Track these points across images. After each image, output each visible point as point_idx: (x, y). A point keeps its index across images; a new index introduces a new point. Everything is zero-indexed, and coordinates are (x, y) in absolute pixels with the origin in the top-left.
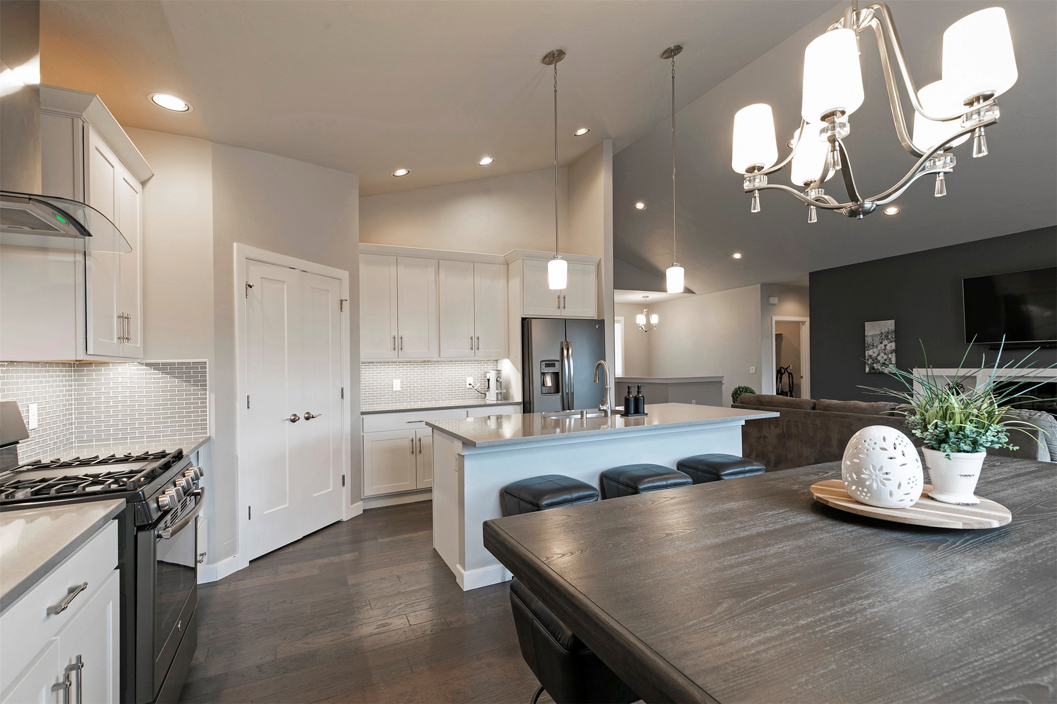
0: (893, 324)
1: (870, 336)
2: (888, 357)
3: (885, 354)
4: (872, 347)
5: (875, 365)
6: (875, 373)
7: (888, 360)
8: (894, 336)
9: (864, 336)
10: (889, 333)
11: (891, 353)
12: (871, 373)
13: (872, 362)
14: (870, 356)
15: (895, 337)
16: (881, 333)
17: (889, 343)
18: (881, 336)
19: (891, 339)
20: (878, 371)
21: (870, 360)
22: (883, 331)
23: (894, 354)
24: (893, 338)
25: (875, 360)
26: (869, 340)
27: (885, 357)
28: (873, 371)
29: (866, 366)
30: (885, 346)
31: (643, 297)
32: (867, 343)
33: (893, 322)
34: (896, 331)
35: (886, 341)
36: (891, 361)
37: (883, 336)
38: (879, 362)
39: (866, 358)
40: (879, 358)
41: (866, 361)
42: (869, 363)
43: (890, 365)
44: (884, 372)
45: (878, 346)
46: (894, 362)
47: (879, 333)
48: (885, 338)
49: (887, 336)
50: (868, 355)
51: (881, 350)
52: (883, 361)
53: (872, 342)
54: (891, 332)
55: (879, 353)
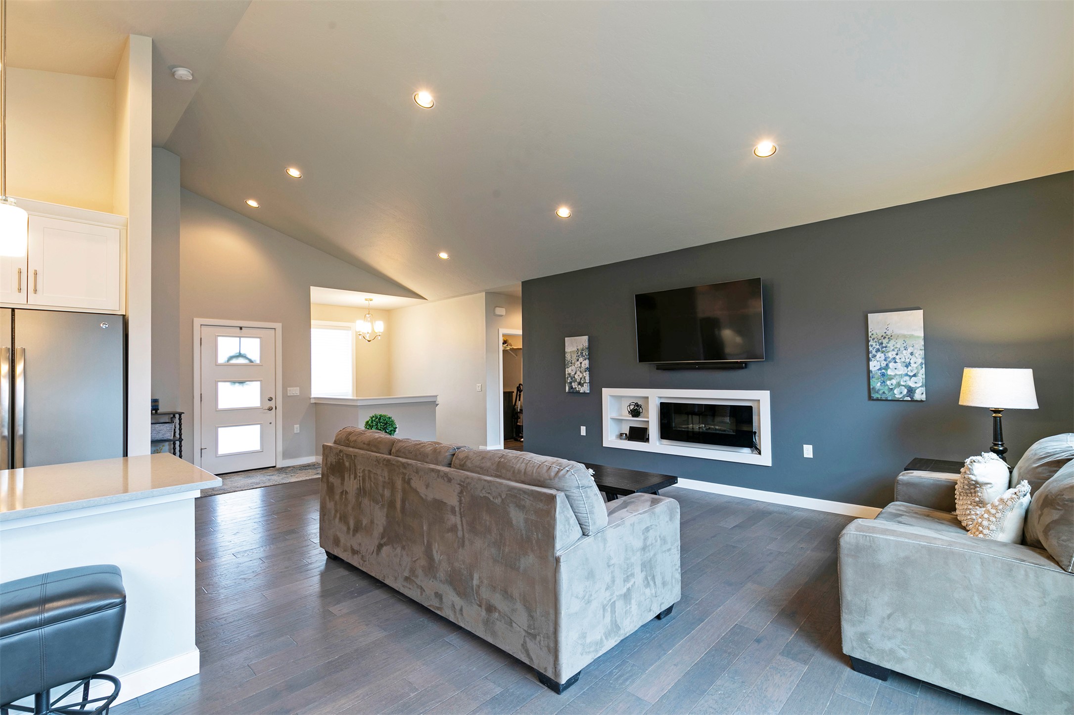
0: (587, 340)
1: (569, 352)
2: (583, 375)
3: (581, 372)
4: (570, 365)
5: (573, 384)
6: (574, 393)
7: (583, 379)
8: (587, 354)
9: (564, 353)
10: (583, 350)
11: (585, 371)
12: (570, 392)
13: (571, 380)
14: (569, 374)
15: (589, 354)
16: (578, 350)
17: (584, 360)
18: (578, 353)
19: (585, 356)
20: (575, 390)
21: (569, 378)
22: (579, 348)
23: (588, 373)
24: (587, 356)
25: (573, 379)
26: (568, 356)
27: (581, 376)
28: (572, 390)
29: (567, 385)
30: (581, 363)
31: (366, 300)
32: (567, 361)
33: (586, 338)
34: (590, 348)
35: (581, 358)
36: (586, 380)
37: (579, 354)
38: (576, 381)
39: (566, 377)
40: (576, 376)
41: (566, 379)
42: (569, 381)
43: (585, 384)
44: (580, 391)
45: (575, 363)
46: (588, 381)
47: (576, 349)
48: (581, 355)
49: (582, 353)
50: (567, 373)
51: (578, 367)
52: (579, 380)
53: (570, 360)
54: (586, 350)
55: (576, 371)
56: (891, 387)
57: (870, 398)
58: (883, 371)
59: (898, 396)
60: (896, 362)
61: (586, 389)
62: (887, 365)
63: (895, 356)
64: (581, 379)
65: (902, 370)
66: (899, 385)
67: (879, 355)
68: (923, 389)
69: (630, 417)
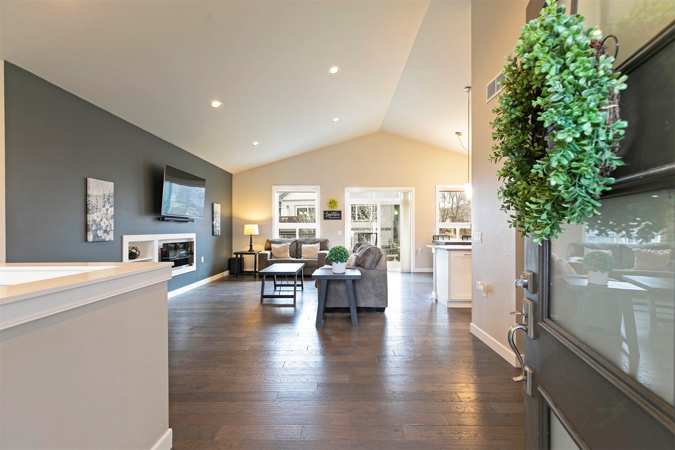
0: (112, 187)
1: (94, 196)
2: (109, 223)
3: (107, 219)
4: (96, 210)
5: (98, 232)
7: (109, 226)
8: (113, 200)
9: (86, 196)
10: (110, 197)
11: (111, 219)
12: (94, 242)
13: (96, 228)
14: (94, 221)
16: (104, 195)
17: (110, 207)
18: (104, 199)
20: (101, 239)
21: (94, 226)
22: (105, 193)
23: (113, 220)
24: (113, 203)
25: (99, 226)
26: (91, 201)
27: (107, 223)
28: (96, 240)
29: (90, 233)
30: (107, 210)
32: (92, 205)
33: (113, 184)
34: (115, 195)
35: (108, 205)
36: (111, 227)
37: (106, 200)
38: (102, 229)
39: (90, 224)
40: (102, 224)
41: (90, 227)
42: (93, 229)
43: (111, 232)
44: (105, 239)
45: (101, 209)
46: (113, 229)
47: (101, 194)
48: (107, 201)
49: (108, 199)
50: (92, 219)
51: (104, 214)
52: (105, 227)
53: (95, 204)
54: (112, 196)
55: (102, 218)
56: (216, 231)
58: (215, 225)
59: (217, 234)
60: (217, 222)
61: (110, 237)
63: (217, 220)
64: (107, 226)
65: (218, 225)
67: (215, 219)
68: (220, 231)
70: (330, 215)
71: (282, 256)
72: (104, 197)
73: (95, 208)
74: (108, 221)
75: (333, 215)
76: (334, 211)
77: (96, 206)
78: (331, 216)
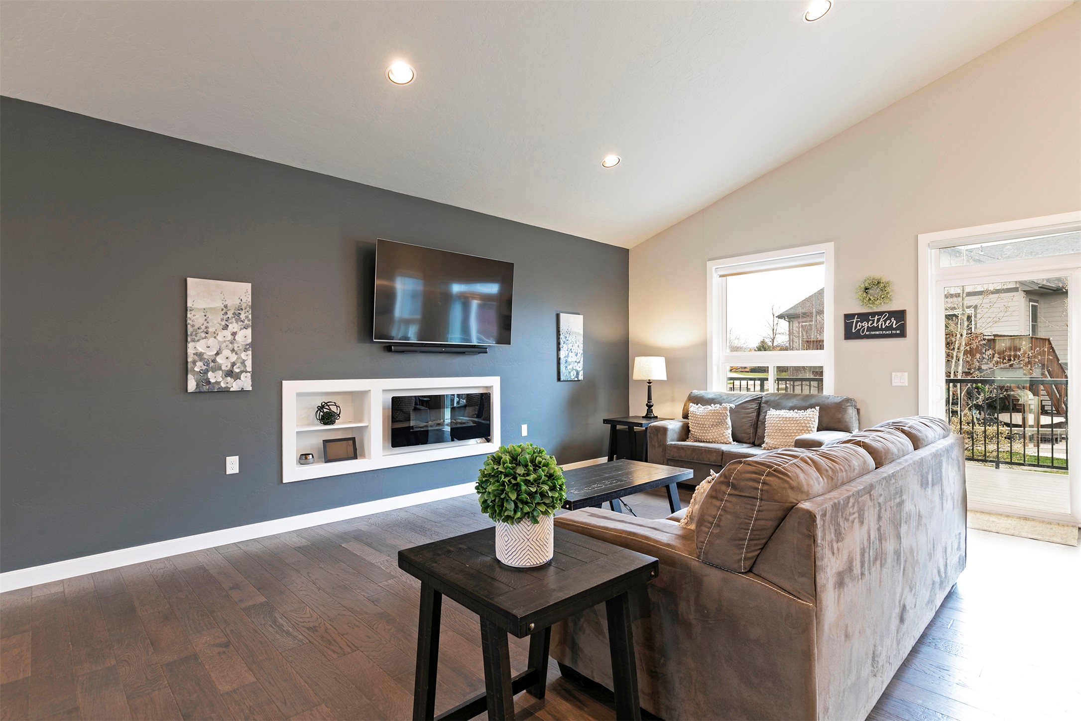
0: (249, 291)
1: (197, 309)
2: (239, 358)
3: (233, 350)
4: (203, 335)
5: (210, 375)
6: (208, 391)
7: (238, 365)
8: (250, 316)
9: (185, 309)
10: (241, 310)
11: (246, 350)
12: (200, 392)
13: (204, 368)
14: (200, 355)
15: (253, 318)
17: (241, 329)
18: (224, 314)
19: (246, 322)
20: (217, 387)
21: (199, 363)
22: (227, 303)
23: (250, 353)
24: (249, 320)
25: (212, 364)
26: (195, 319)
27: (234, 358)
28: (206, 388)
29: (190, 377)
30: (234, 334)
32: (193, 326)
33: (248, 286)
34: (254, 306)
35: (235, 325)
36: (245, 366)
37: (230, 315)
38: (220, 369)
39: (190, 360)
40: (219, 359)
41: (190, 366)
42: (197, 369)
43: (243, 376)
44: (230, 388)
45: (217, 333)
46: (249, 369)
47: (220, 305)
48: (232, 317)
49: (237, 315)
50: (194, 352)
51: (225, 342)
52: (229, 366)
53: (203, 325)
54: (245, 309)
55: (220, 349)
56: (570, 371)
57: (559, 379)
58: (567, 358)
59: (573, 377)
60: (572, 352)
61: (245, 383)
62: (568, 354)
63: (571, 347)
64: (233, 364)
65: (574, 359)
66: (573, 369)
67: (565, 346)
68: (582, 371)
69: (317, 425)
70: (865, 324)
71: (709, 436)
72: (224, 311)
73: (200, 331)
74: (236, 354)
75: (875, 325)
76: (880, 313)
77: (203, 327)
78: (869, 329)
